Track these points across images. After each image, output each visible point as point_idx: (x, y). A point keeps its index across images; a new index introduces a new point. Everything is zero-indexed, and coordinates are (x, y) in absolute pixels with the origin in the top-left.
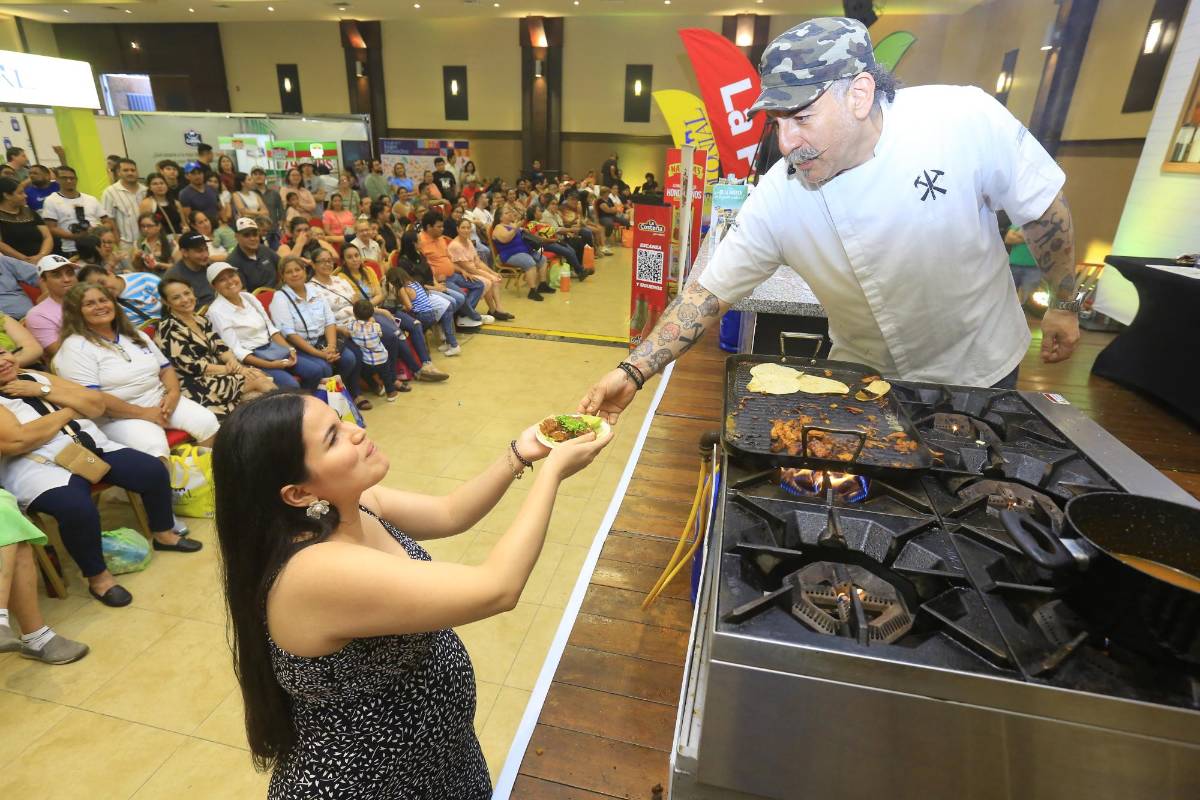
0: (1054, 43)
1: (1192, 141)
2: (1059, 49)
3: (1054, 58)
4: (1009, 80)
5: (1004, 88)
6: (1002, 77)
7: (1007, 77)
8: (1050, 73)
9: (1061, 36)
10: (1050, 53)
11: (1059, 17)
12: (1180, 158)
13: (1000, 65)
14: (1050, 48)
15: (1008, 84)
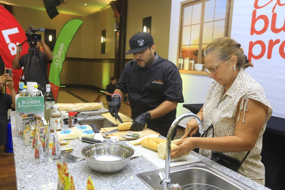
0: (117, 29)
1: (184, 63)
2: (119, 31)
3: (118, 34)
4: (105, 39)
5: (104, 41)
6: (102, 38)
7: (104, 38)
8: (118, 38)
9: (119, 27)
10: (116, 32)
11: (117, 22)
12: (181, 68)
13: (101, 34)
14: (116, 30)
15: (105, 40)
